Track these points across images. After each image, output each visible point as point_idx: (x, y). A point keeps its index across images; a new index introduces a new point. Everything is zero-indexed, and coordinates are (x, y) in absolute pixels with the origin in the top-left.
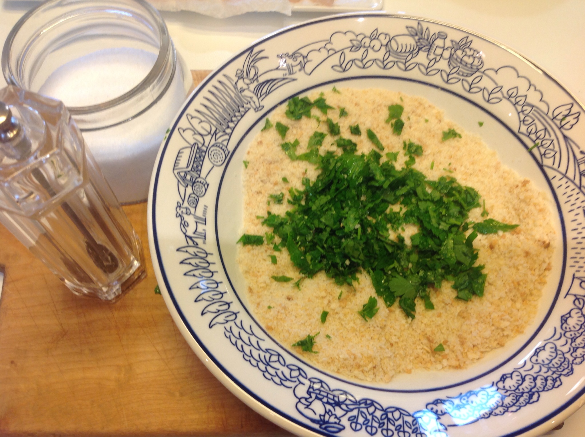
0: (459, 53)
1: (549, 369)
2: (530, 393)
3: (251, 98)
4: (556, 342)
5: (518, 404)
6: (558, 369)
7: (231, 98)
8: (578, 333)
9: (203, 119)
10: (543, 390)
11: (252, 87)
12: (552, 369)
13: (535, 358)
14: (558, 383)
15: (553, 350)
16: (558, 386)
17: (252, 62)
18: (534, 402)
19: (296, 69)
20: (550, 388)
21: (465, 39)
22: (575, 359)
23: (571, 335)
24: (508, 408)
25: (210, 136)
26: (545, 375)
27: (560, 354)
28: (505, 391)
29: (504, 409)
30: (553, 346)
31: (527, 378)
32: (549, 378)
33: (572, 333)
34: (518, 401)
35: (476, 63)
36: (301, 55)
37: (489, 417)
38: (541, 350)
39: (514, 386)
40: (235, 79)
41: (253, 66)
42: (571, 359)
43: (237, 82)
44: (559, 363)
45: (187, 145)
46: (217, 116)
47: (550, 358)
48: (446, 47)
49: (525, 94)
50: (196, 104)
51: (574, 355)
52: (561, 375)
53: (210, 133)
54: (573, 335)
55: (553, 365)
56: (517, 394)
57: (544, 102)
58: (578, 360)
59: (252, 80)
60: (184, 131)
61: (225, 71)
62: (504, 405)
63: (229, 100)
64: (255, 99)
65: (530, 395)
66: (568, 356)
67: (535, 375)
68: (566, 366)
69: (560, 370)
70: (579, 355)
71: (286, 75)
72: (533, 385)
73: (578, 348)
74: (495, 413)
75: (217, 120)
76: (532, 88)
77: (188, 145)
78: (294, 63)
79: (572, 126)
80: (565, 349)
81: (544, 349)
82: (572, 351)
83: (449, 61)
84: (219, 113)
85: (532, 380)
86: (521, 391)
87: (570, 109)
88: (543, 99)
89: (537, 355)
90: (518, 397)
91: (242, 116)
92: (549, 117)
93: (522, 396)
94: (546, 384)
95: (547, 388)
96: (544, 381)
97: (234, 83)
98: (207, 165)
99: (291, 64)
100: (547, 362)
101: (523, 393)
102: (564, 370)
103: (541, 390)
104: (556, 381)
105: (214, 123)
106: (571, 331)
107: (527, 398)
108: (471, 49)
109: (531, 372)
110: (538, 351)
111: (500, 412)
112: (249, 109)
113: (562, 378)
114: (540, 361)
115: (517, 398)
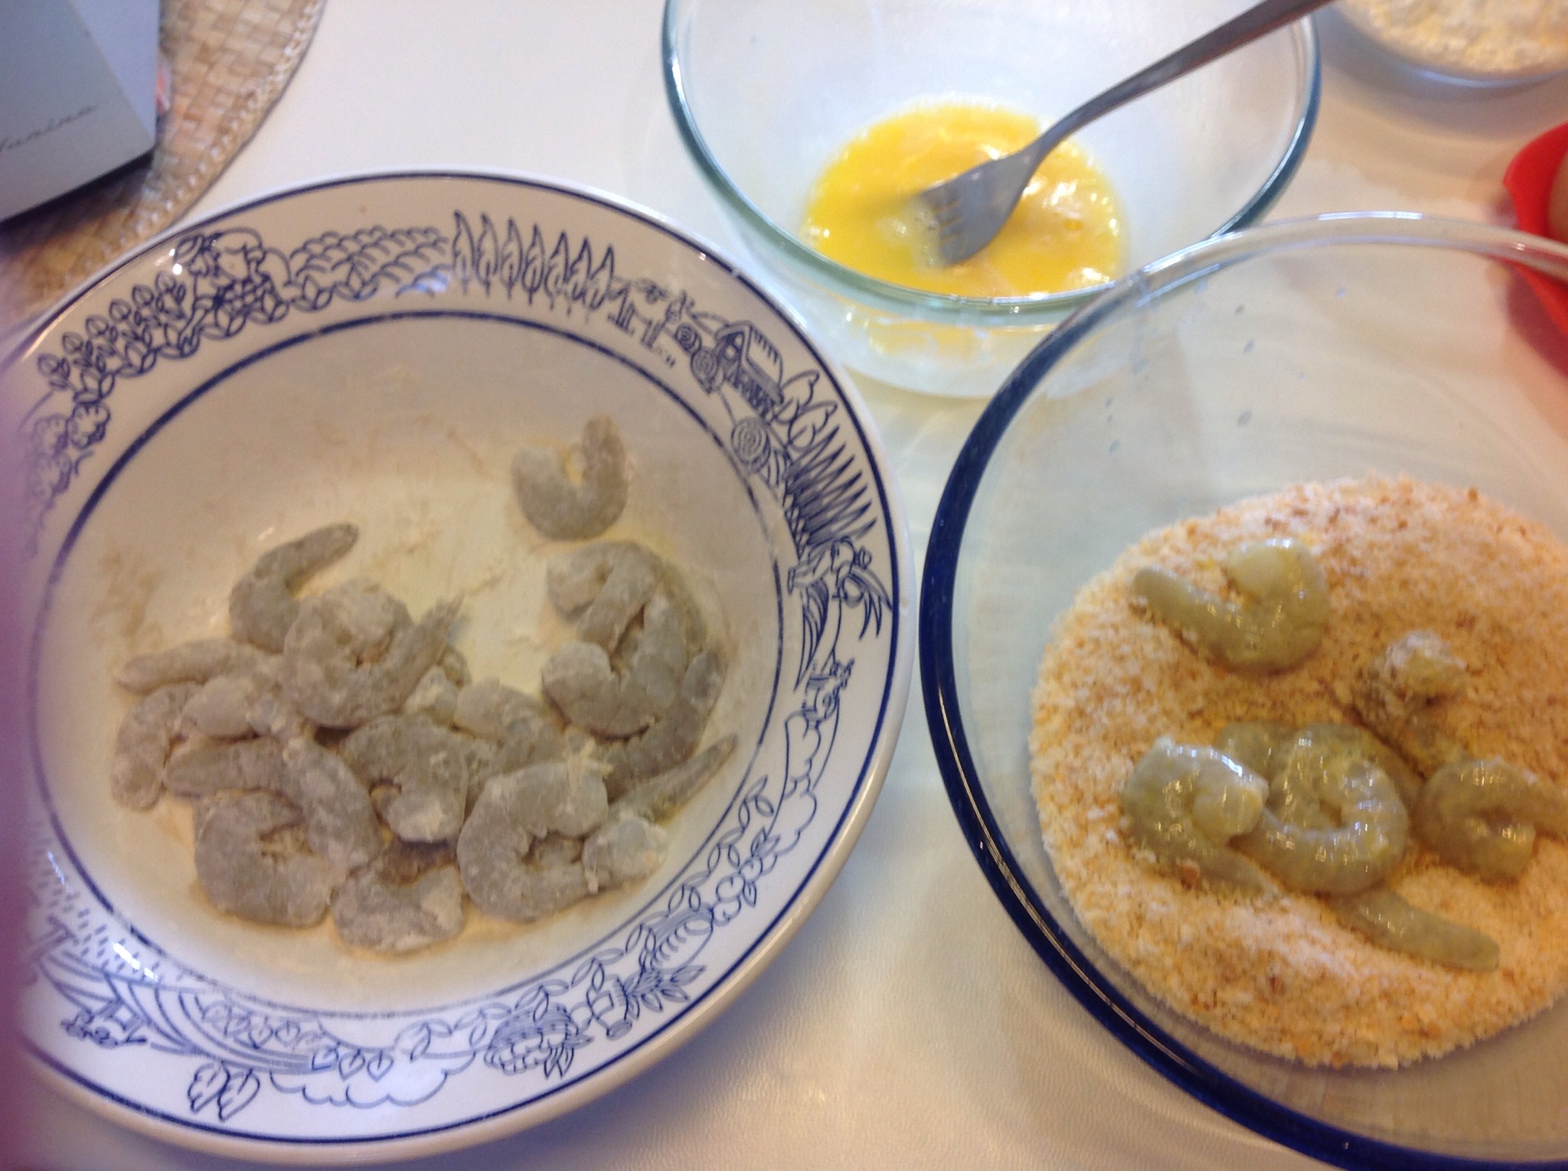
0: (556, 1038)
3: (814, 571)
7: (832, 521)
9: (818, 438)
11: (830, 581)
17: (871, 597)
19: (811, 696)
21: (564, 1067)
25: (785, 439)
35: (506, 1055)
36: (826, 717)
40: (857, 546)
41: (862, 597)
43: (852, 545)
45: (786, 377)
46: (813, 474)
48: (594, 1022)
49: (350, 1081)
50: (848, 433)
53: (790, 442)
57: (293, 1091)
59: (840, 585)
60: (812, 386)
61: (881, 526)
63: (830, 514)
64: (809, 579)
71: (814, 669)
75: (806, 470)
76: (340, 1096)
77: (783, 382)
78: (822, 694)
79: (196, 1078)
83: (565, 1011)
84: (815, 481)
87: (221, 1109)
88: (300, 1094)
91: (794, 534)
92: (260, 1069)
97: (852, 539)
98: (743, 410)
99: (824, 686)
105: (804, 462)
108: (536, 1063)
112: (799, 557)
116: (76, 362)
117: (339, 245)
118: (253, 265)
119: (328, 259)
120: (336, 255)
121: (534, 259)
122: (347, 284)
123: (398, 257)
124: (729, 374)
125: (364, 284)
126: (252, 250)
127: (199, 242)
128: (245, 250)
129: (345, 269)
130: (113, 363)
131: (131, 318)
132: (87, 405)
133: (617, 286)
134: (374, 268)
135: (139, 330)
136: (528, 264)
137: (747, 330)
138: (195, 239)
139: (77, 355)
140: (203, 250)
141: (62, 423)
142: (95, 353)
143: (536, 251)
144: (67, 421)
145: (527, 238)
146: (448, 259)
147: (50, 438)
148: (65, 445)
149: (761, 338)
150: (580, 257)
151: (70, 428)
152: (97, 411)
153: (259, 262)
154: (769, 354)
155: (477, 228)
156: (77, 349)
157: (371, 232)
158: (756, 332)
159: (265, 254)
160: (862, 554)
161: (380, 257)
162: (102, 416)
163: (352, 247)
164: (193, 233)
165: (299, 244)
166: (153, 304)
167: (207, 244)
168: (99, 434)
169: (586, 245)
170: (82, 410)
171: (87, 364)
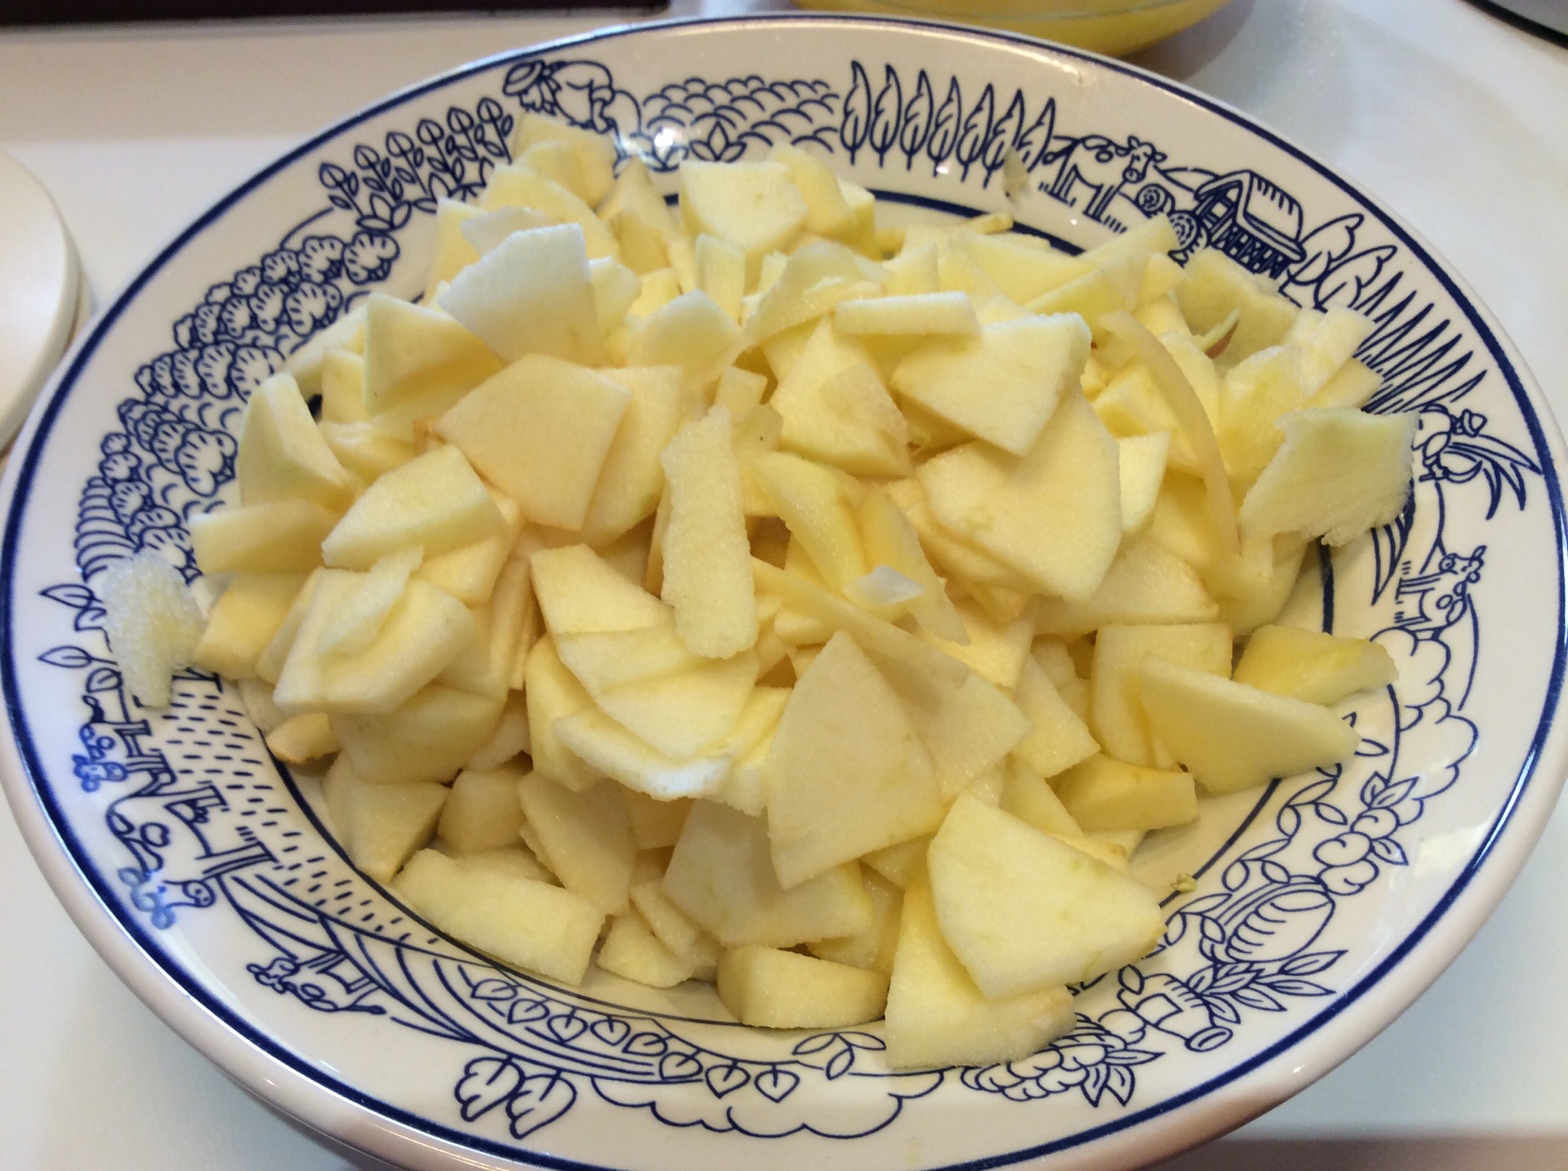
0: (1088, 1054)
1: (181, 420)
2: (199, 344)
4: (193, 497)
5: (216, 309)
6: (159, 417)
8: (142, 522)
9: (1367, 293)
10: (172, 356)
12: (172, 418)
13: (228, 449)
14: (145, 379)
15: (191, 473)
16: (141, 371)
17: (1495, 465)
18: (182, 321)
19: (1410, 606)
20: (158, 365)
21: (1122, 1092)
22: (126, 451)
23: (159, 516)
24: (233, 295)
26: (182, 400)
27: (169, 461)
28: (259, 343)
29: (240, 289)
30: (194, 485)
31: (223, 389)
32: (171, 391)
33: (159, 523)
34: (219, 319)
36: (1450, 624)
37: (263, 260)
38: (221, 473)
39: (244, 360)
40: (1456, 409)
41: (1477, 469)
42: (136, 448)
43: (1444, 410)
44: (163, 437)
45: (1309, 228)
47: (189, 450)
48: (1152, 1031)
49: (730, 1100)
50: (1418, 277)
51: (133, 462)
52: (147, 403)
54: (153, 515)
55: (174, 429)
56: (227, 337)
57: (635, 1106)
58: (117, 445)
59: (1432, 462)
60: (1351, 231)
61: (1496, 375)
62: (244, 301)
65: (199, 340)
66: (148, 458)
67: (207, 398)
68: (142, 427)
69: (153, 416)
70: (119, 458)
71: (1407, 569)
72: (202, 369)
73: (130, 480)
74: (254, 274)
76: (718, 1120)
77: (1304, 233)
78: (1431, 599)
79: (467, 1074)
80: (161, 478)
81: (214, 476)
82: (142, 472)
85: (209, 381)
86: (223, 349)
87: (514, 1120)
88: (648, 1112)
89: (224, 457)
90: (222, 328)
92: (574, 1072)
93: (216, 333)
94: (172, 374)
95: (166, 363)
96: (182, 382)
97: (1445, 402)
99: (1433, 589)
100: (193, 438)
101: (217, 343)
102: (144, 417)
103: (179, 357)
104: (151, 385)
106: (165, 528)
107: (201, 330)
108: (1065, 1087)
109: (219, 406)
110: (228, 472)
111: (244, 280)
113: (140, 395)
114: (211, 440)
115: (222, 326)
116: (366, 180)
117: (705, 96)
118: (598, 106)
119: (689, 110)
120: (700, 106)
121: (950, 117)
122: (708, 144)
123: (774, 115)
124: (1214, 239)
125: (728, 145)
126: (601, 87)
127: (538, 68)
128: (591, 87)
129: (709, 123)
130: (412, 192)
131: (442, 144)
132: (372, 233)
133: (1056, 146)
134: (743, 126)
135: (450, 160)
136: (938, 126)
137: (1245, 178)
138: (532, 66)
139: (371, 173)
140: (541, 79)
141: (338, 246)
142: (393, 174)
143: (952, 108)
144: (345, 246)
145: (940, 94)
146: (836, 120)
147: (319, 261)
148: (338, 275)
149: (1267, 185)
150: (1009, 115)
151: (348, 255)
152: (384, 244)
153: (605, 103)
154: (1281, 204)
155: (878, 81)
156: (372, 165)
157: (745, 83)
158: (1261, 179)
159: (614, 93)
160: (1467, 416)
161: (753, 113)
162: (389, 251)
163: (720, 97)
164: (530, 60)
165: (657, 90)
166: (471, 133)
167: (547, 72)
168: (380, 272)
169: (1019, 96)
170: (365, 238)
171: (382, 187)
